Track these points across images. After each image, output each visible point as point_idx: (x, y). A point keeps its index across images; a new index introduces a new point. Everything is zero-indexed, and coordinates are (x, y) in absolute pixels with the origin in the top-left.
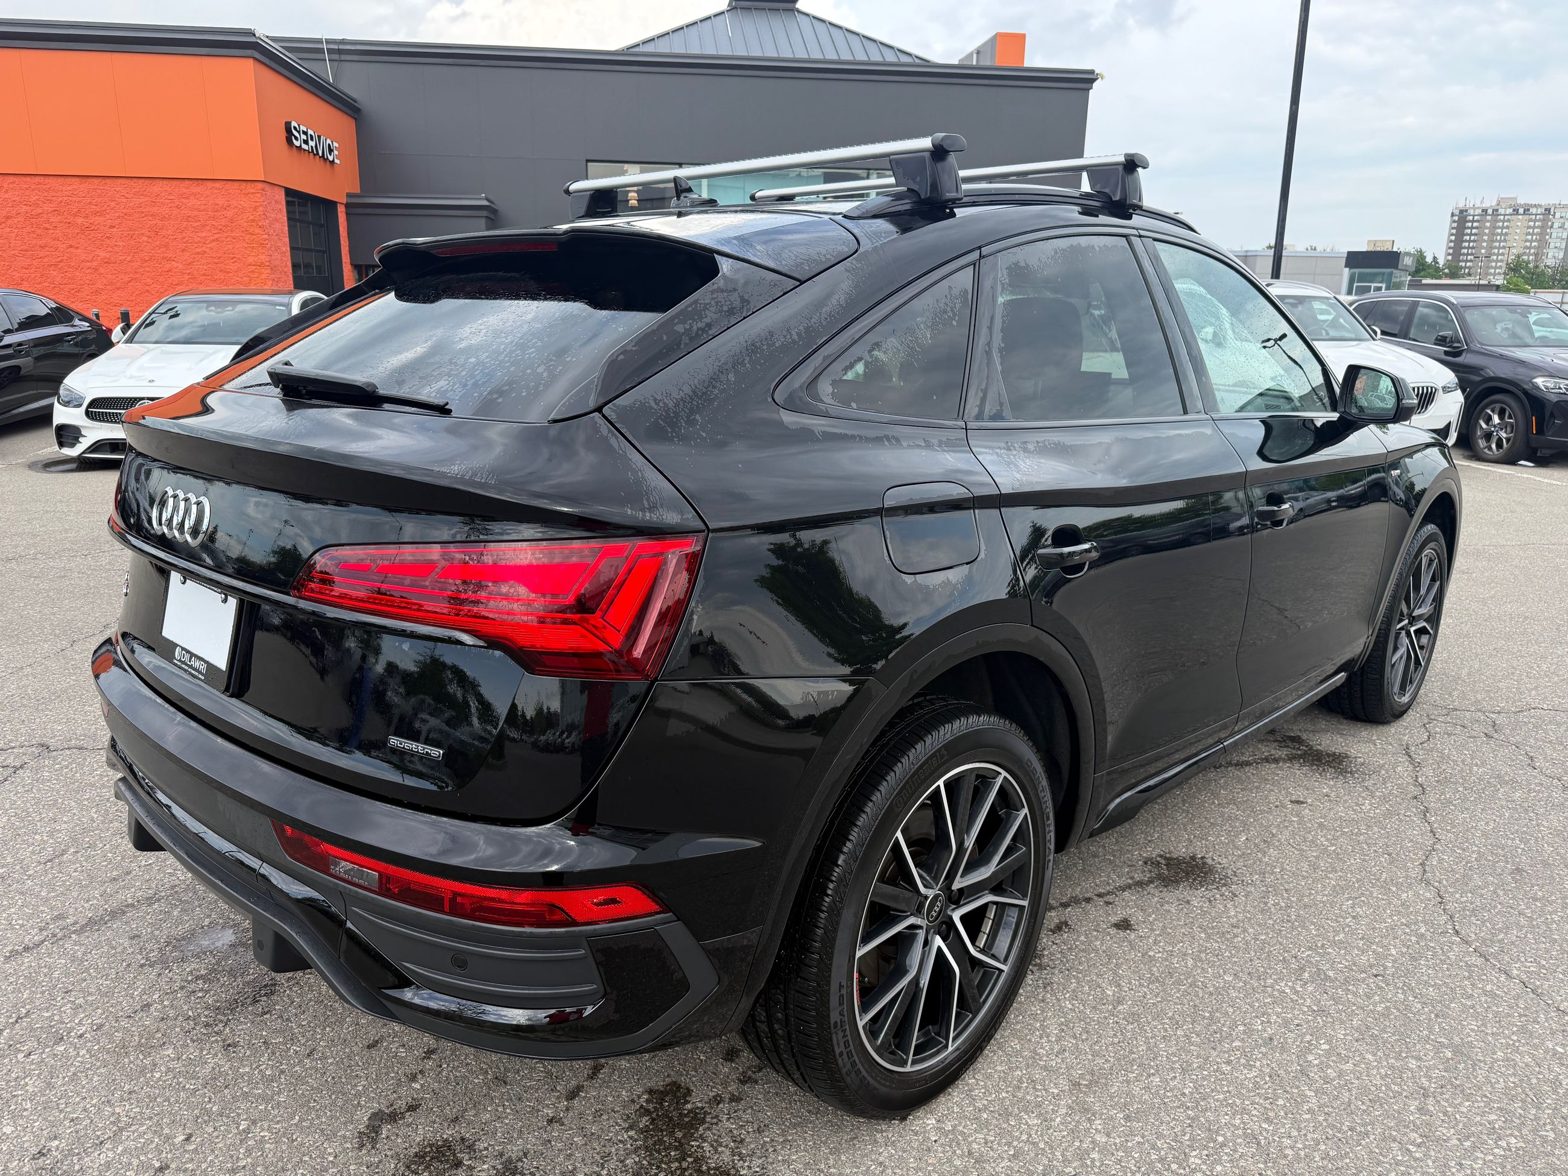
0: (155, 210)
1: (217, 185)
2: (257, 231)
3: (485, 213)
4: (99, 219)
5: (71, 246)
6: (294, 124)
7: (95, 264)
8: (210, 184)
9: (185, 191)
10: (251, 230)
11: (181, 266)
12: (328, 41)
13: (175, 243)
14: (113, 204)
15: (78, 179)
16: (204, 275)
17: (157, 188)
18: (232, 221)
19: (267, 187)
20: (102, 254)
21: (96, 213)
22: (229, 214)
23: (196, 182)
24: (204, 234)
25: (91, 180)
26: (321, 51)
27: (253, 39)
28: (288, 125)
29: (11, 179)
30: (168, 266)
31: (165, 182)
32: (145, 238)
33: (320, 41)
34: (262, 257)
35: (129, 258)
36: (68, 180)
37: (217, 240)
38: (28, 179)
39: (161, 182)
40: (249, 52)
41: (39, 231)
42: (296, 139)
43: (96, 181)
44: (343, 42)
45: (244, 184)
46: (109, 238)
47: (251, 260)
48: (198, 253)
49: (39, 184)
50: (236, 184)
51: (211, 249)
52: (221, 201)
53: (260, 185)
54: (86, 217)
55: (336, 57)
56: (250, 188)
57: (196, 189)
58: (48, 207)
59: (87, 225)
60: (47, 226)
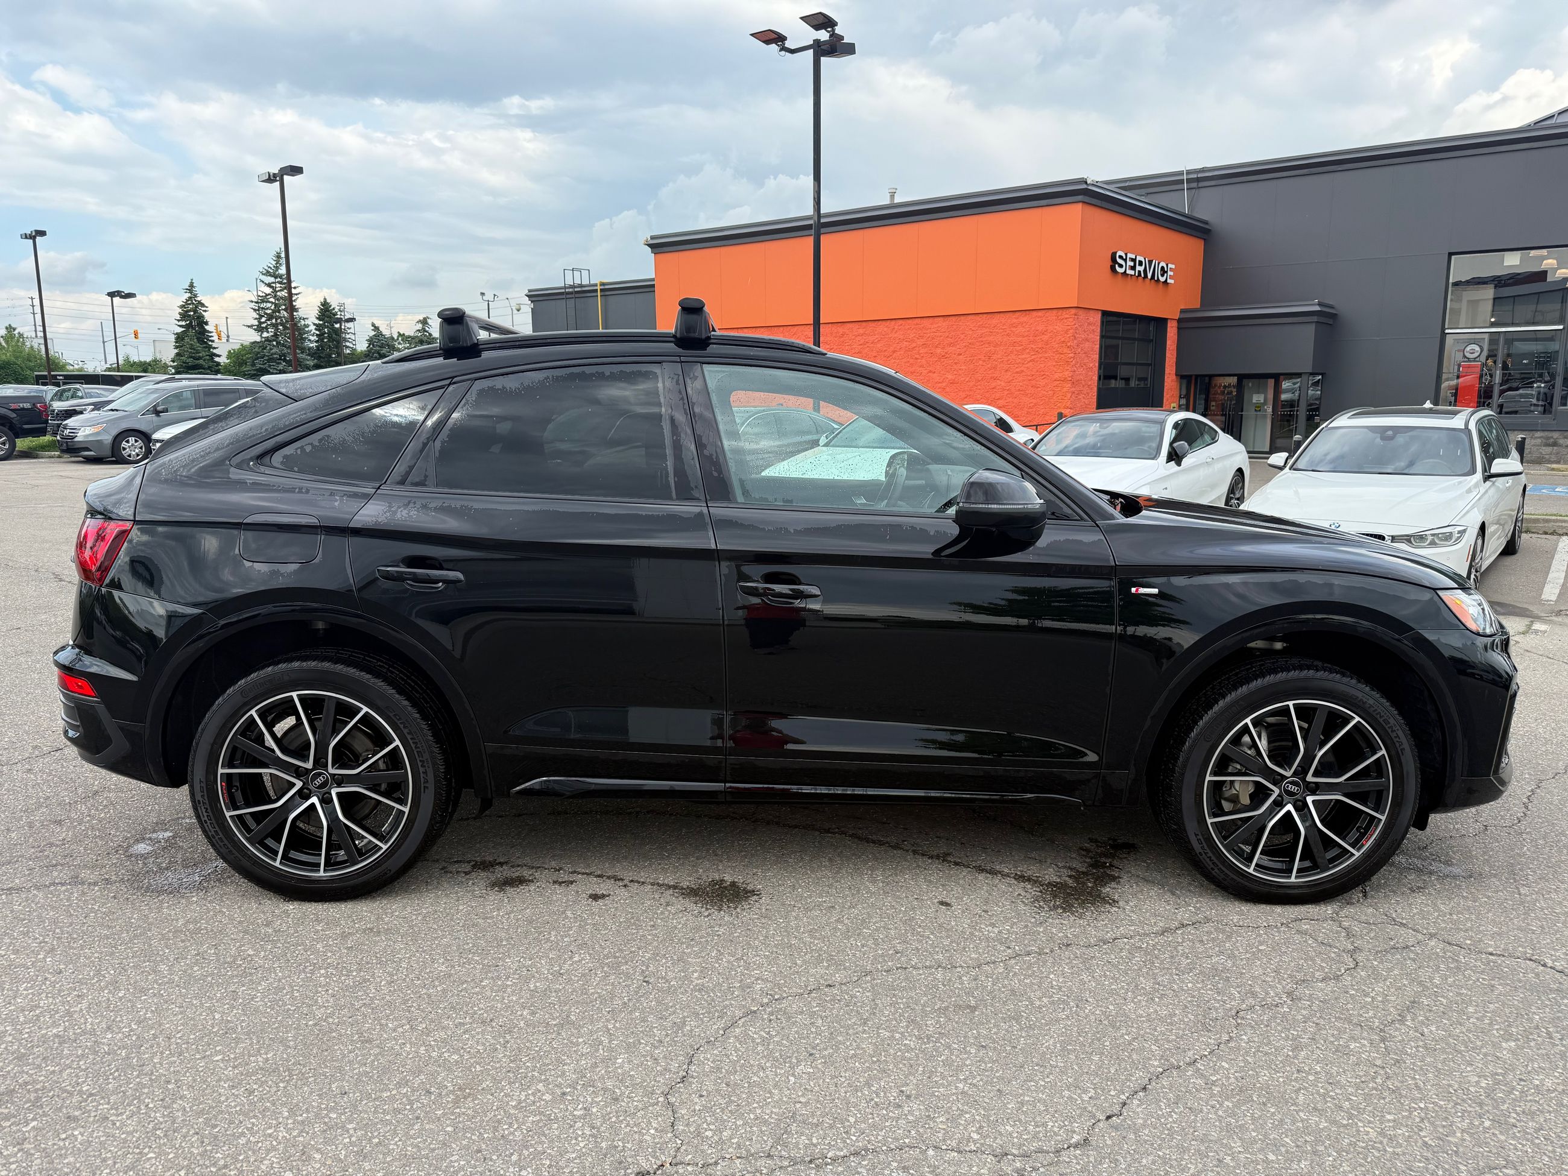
0: (991, 338)
1: (1040, 314)
2: (1065, 351)
3: (1315, 319)
4: (951, 349)
5: (930, 372)
6: (1119, 253)
7: (944, 384)
8: (1035, 314)
9: (1015, 321)
10: (1060, 351)
11: (1003, 384)
12: (1189, 172)
13: (1002, 365)
14: (962, 336)
15: (941, 319)
16: (1019, 390)
17: (995, 320)
18: (1047, 343)
19: (1081, 312)
20: (950, 377)
21: (950, 345)
22: (1045, 338)
23: (1024, 313)
24: (1023, 356)
25: (951, 318)
26: (1181, 182)
27: (1084, 186)
28: (1114, 255)
29: (901, 322)
30: (993, 385)
31: (1002, 315)
32: (981, 362)
33: (1181, 173)
34: (1066, 373)
35: (967, 379)
36: (936, 319)
37: (1032, 360)
38: (910, 321)
39: (999, 315)
40: (1080, 198)
41: (912, 361)
42: (1121, 266)
43: (954, 318)
44: (1203, 170)
45: (1061, 311)
46: (956, 363)
47: (1056, 376)
48: (1017, 372)
49: (917, 324)
50: (1055, 312)
51: (1028, 368)
52: (1040, 328)
53: (1073, 311)
54: (943, 348)
55: (1194, 185)
56: (1065, 314)
57: (1024, 318)
58: (920, 342)
59: (943, 354)
60: (917, 356)
